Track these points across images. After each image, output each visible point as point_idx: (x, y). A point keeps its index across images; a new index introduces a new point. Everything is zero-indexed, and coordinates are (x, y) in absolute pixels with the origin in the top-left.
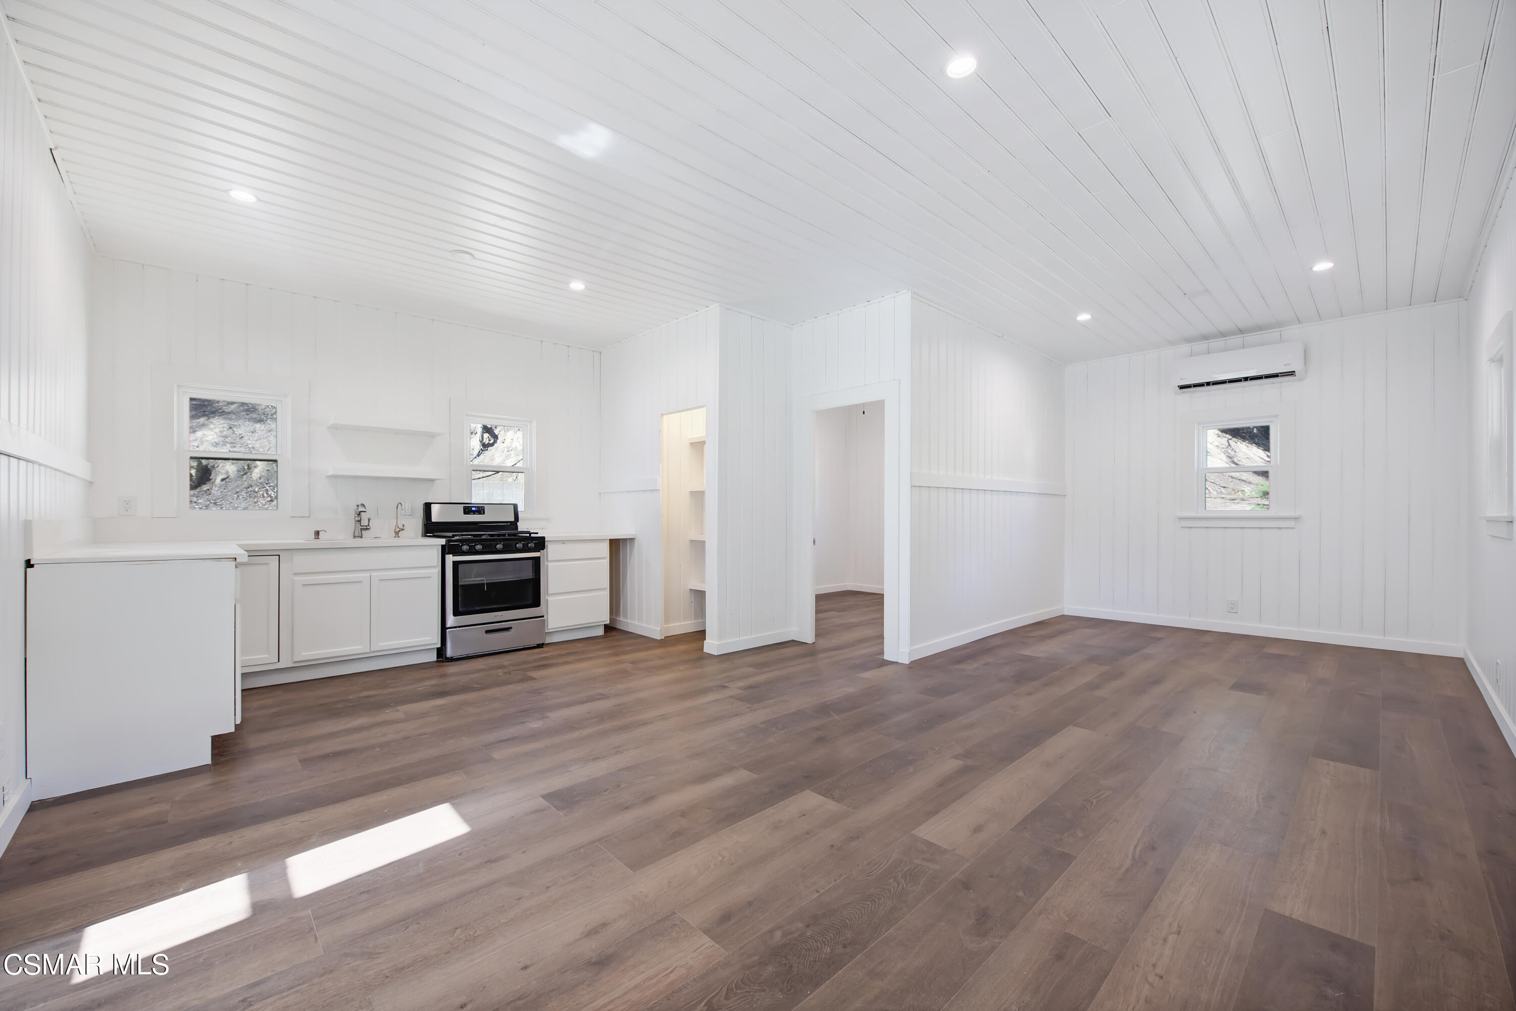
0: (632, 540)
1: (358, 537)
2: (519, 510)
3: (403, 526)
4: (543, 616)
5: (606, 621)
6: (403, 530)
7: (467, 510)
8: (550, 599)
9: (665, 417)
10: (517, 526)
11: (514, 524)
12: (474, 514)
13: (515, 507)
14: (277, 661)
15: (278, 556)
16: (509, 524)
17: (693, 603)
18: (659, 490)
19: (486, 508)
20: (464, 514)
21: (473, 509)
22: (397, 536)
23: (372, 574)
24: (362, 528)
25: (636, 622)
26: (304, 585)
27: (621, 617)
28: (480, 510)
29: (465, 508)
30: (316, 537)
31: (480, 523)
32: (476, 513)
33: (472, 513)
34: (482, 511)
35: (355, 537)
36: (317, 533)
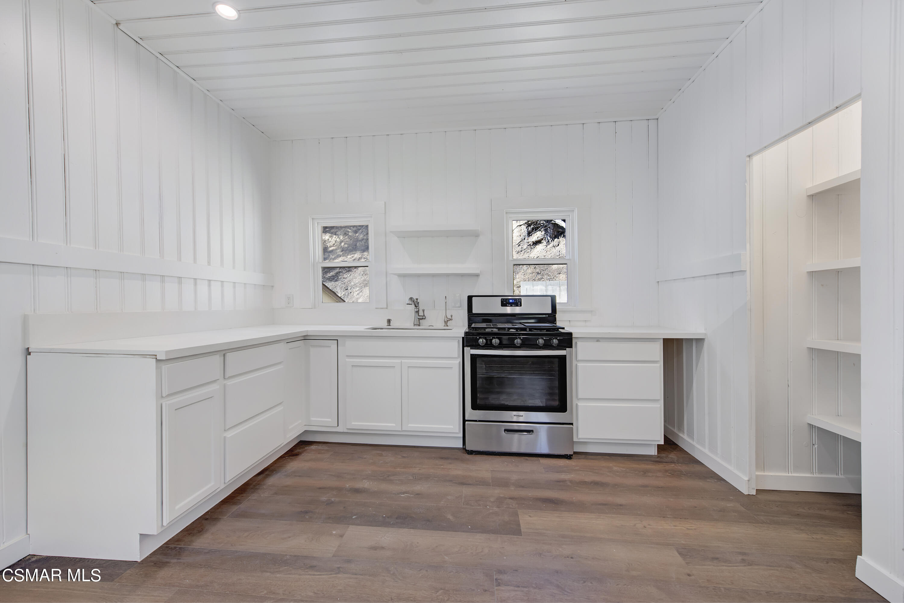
0: (700, 341)
1: (417, 325)
2: (557, 302)
3: (452, 316)
4: (572, 424)
5: (659, 441)
6: (450, 320)
7: (505, 302)
8: (580, 404)
9: (756, 159)
10: (555, 318)
11: (552, 317)
12: (511, 306)
13: (553, 298)
14: (337, 426)
15: (336, 341)
16: (547, 316)
17: (816, 446)
18: (745, 271)
19: (523, 300)
20: (502, 306)
21: (511, 301)
22: (446, 325)
23: (403, 361)
24: (420, 318)
25: (706, 451)
26: (352, 366)
27: (685, 434)
28: (517, 303)
29: (502, 300)
30: (388, 325)
31: (517, 315)
32: (513, 305)
33: (509, 305)
34: (519, 303)
35: (415, 325)
36: (389, 321)
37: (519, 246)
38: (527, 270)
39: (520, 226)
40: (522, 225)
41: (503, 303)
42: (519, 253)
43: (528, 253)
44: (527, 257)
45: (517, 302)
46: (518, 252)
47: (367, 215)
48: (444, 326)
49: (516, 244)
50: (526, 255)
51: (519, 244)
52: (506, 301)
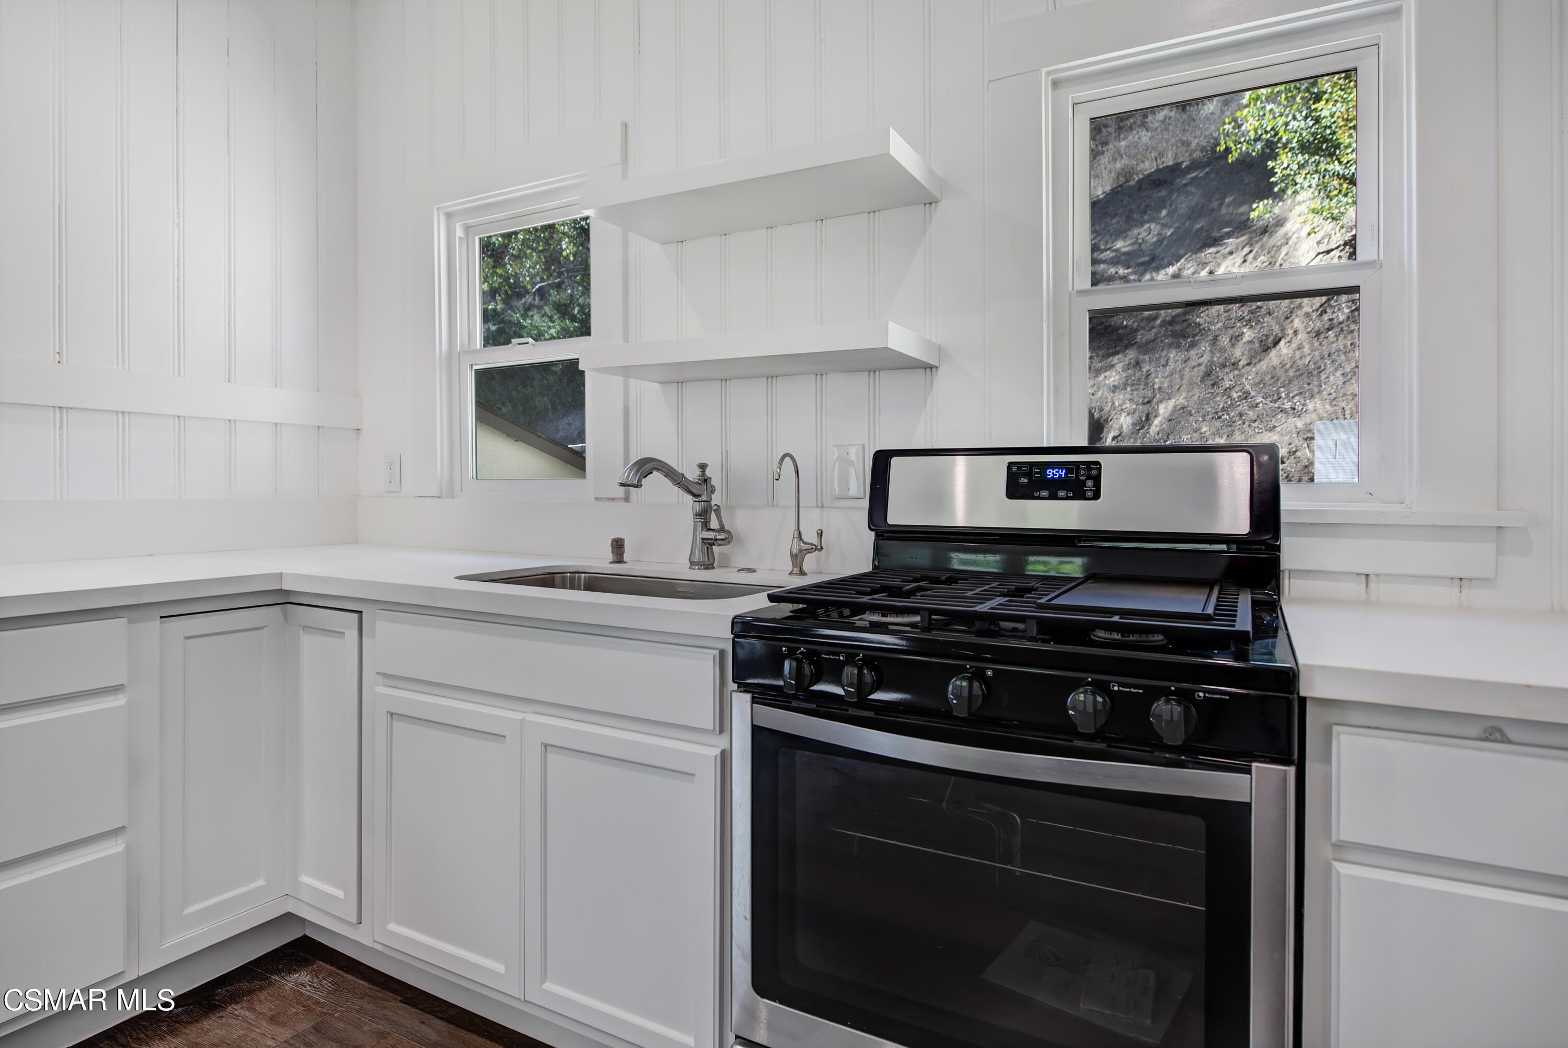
1: (700, 564)
3: (820, 534)
6: (815, 547)
7: (1024, 480)
12: (1053, 497)
15: (358, 615)
16: (1233, 549)
20: (1013, 497)
21: (1052, 474)
22: (796, 570)
23: (529, 717)
24: (710, 537)
28: (1080, 481)
29: (1014, 469)
30: (616, 560)
31: (1080, 539)
32: (1062, 493)
33: (1045, 493)
34: (1090, 483)
35: (692, 563)
36: (618, 546)
37: (1321, 315)
38: (1346, 387)
39: (1328, 252)
40: (1332, 250)
41: (1018, 483)
42: (1322, 336)
43: (1350, 336)
44: (1346, 346)
45: (1082, 478)
46: (1318, 333)
47: (573, 178)
48: (791, 574)
49: (1314, 308)
50: (1345, 341)
51: (1321, 309)
52: (1029, 474)
